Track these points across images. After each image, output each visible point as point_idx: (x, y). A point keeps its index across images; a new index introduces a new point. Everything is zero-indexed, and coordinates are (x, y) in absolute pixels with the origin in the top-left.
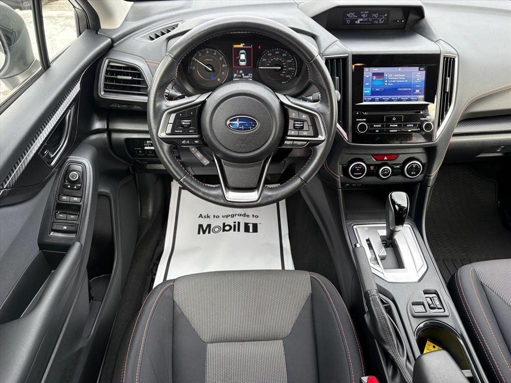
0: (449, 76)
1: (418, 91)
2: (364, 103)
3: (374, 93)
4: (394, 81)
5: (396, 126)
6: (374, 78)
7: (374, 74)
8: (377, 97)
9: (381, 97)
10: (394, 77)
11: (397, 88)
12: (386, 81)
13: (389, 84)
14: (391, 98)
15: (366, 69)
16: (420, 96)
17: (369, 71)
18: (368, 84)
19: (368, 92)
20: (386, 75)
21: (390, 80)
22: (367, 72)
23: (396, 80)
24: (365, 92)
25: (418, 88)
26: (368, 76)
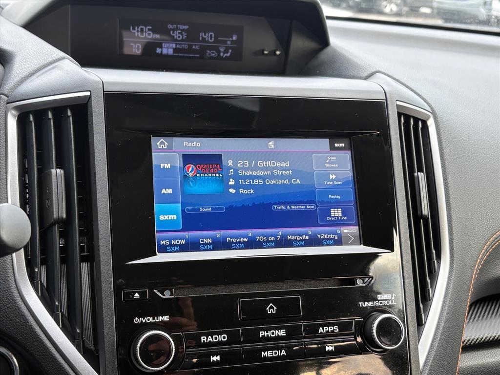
0: (420, 170)
1: (336, 213)
2: (160, 258)
3: (191, 220)
4: (256, 182)
5: (282, 333)
6: (191, 171)
7: (188, 159)
8: (206, 236)
9: (218, 234)
10: (256, 168)
11: (271, 205)
12: (232, 182)
13: (241, 191)
14: (255, 236)
15: (159, 144)
16: (345, 230)
17: (170, 149)
18: (170, 191)
19: (174, 217)
20: (230, 163)
21: (245, 177)
22: (163, 150)
23: (263, 178)
24: (162, 218)
25: (336, 204)
26: (168, 166)
